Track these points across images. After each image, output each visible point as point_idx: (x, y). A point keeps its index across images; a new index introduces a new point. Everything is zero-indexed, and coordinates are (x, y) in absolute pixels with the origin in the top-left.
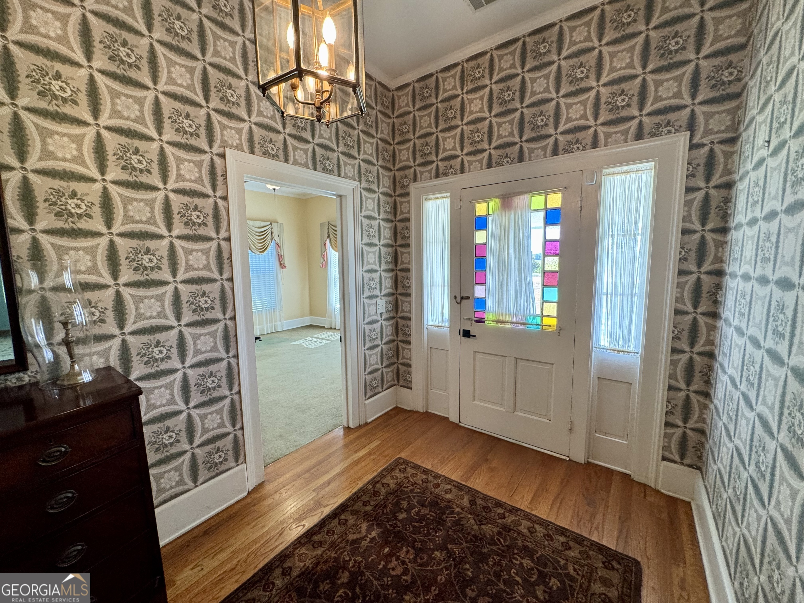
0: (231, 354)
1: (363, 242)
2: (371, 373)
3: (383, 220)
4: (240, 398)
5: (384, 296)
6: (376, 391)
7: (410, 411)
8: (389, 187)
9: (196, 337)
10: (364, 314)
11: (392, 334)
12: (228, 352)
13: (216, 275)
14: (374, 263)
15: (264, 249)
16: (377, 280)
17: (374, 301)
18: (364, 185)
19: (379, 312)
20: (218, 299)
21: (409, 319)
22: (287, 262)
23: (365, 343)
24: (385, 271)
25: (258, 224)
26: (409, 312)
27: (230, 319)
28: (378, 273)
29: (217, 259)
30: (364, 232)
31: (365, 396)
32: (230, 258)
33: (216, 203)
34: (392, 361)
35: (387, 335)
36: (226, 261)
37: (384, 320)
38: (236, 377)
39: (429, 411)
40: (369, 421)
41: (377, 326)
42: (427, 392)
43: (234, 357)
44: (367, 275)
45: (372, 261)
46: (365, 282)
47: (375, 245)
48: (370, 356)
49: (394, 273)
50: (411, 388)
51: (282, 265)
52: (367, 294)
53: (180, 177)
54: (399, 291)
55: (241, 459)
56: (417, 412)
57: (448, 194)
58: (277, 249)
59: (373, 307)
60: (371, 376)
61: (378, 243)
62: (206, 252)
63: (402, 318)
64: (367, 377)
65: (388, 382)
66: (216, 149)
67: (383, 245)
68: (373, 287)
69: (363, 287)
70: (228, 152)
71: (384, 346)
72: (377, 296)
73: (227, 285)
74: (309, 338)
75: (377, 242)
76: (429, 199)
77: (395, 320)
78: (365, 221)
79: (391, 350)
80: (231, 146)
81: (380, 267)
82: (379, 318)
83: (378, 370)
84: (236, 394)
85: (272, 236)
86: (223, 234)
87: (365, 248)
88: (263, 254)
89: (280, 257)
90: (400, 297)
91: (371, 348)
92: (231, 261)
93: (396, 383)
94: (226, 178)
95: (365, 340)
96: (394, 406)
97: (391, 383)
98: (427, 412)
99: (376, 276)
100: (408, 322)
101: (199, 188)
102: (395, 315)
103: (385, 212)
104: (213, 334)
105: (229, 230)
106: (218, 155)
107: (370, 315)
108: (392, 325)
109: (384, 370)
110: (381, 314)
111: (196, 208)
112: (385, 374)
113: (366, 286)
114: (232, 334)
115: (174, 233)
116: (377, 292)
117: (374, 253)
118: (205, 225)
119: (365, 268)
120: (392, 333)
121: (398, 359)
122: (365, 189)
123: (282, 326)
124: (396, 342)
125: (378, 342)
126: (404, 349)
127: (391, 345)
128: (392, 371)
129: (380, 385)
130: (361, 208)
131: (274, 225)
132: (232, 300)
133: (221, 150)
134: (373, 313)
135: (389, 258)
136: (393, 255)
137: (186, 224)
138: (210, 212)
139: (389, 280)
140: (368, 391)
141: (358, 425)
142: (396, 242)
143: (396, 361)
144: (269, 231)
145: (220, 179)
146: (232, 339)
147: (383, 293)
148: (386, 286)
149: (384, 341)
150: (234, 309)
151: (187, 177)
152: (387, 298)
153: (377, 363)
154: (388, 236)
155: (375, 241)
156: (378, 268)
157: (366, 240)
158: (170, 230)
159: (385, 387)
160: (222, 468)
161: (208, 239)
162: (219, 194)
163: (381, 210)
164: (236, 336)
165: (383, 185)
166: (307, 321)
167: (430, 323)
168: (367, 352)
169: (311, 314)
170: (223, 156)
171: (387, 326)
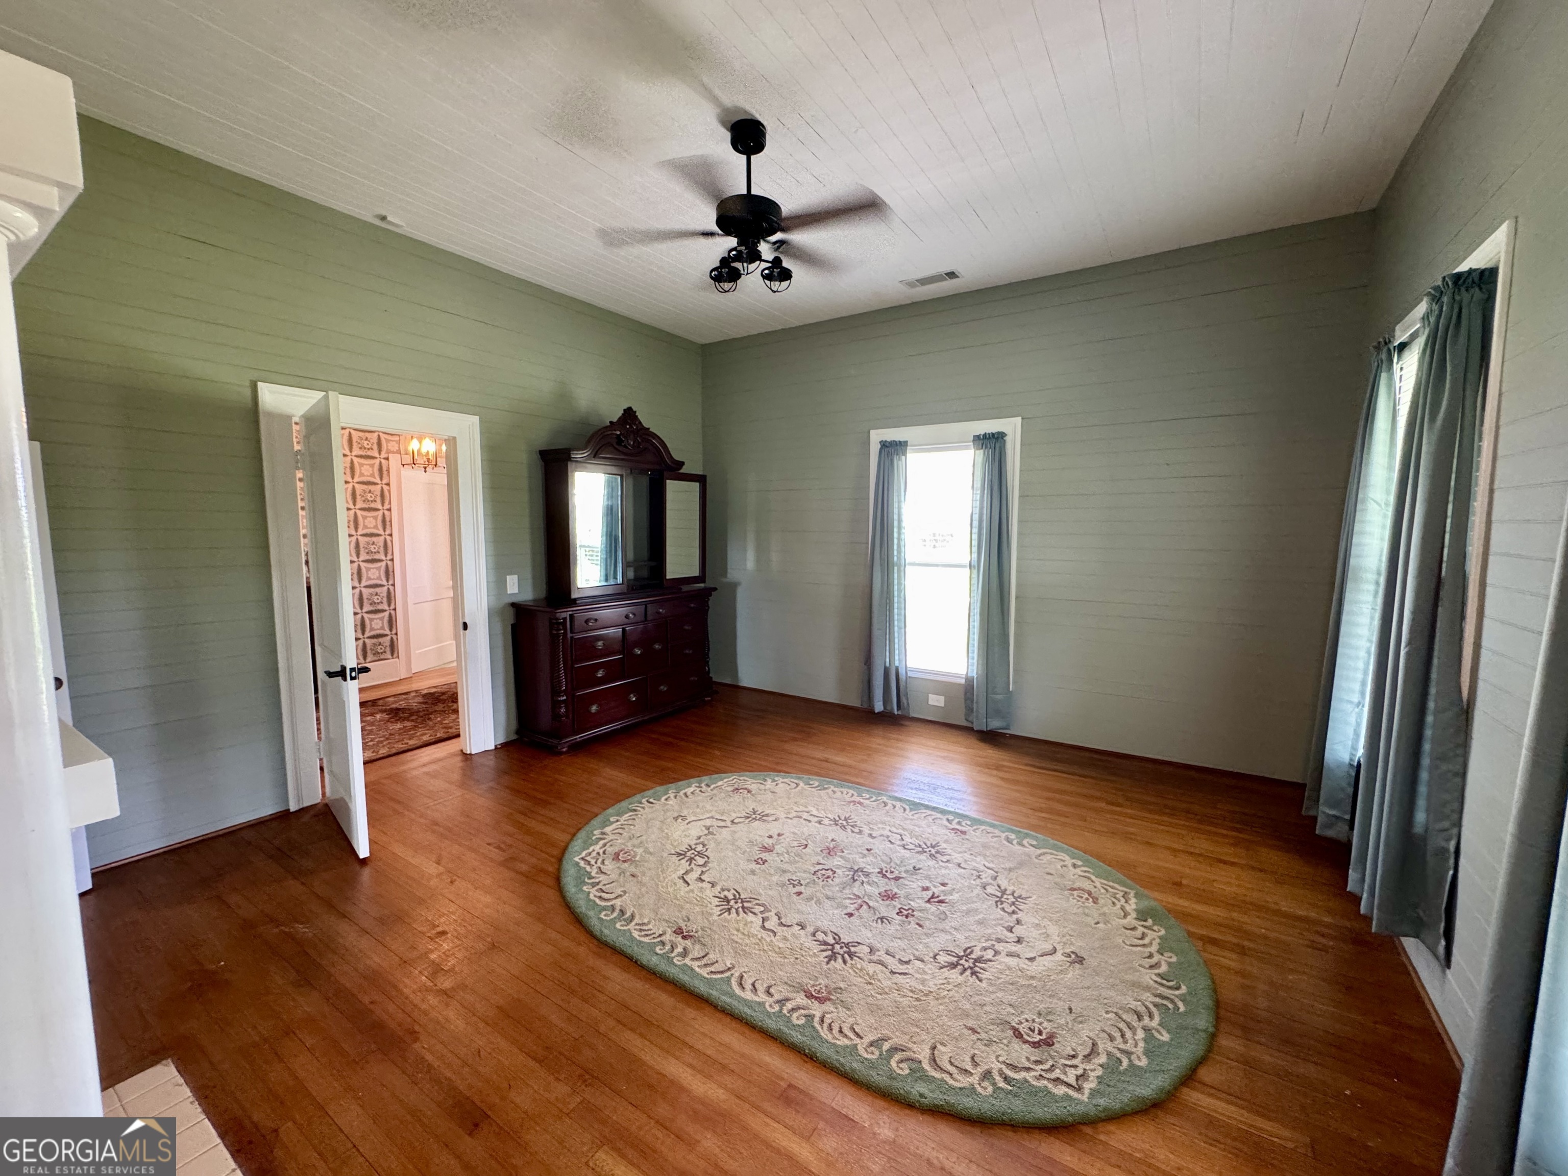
9: (368, 569)
12: (388, 581)
13: (381, 532)
32: (391, 521)
33: (382, 488)
36: (388, 523)
53: (362, 475)
55: (395, 655)
62: (375, 518)
66: (383, 455)
70: (391, 456)
73: (388, 538)
80: (393, 452)
86: (386, 506)
94: (389, 472)
101: (372, 480)
104: (379, 569)
105: (390, 503)
106: (384, 459)
111: (370, 492)
114: (391, 570)
115: (357, 507)
118: (375, 501)
133: (386, 456)
137: (364, 501)
138: (379, 493)
145: (385, 473)
146: (391, 574)
151: (366, 474)
158: (355, 505)
160: (382, 657)
161: (377, 510)
162: (385, 481)
170: (387, 459)
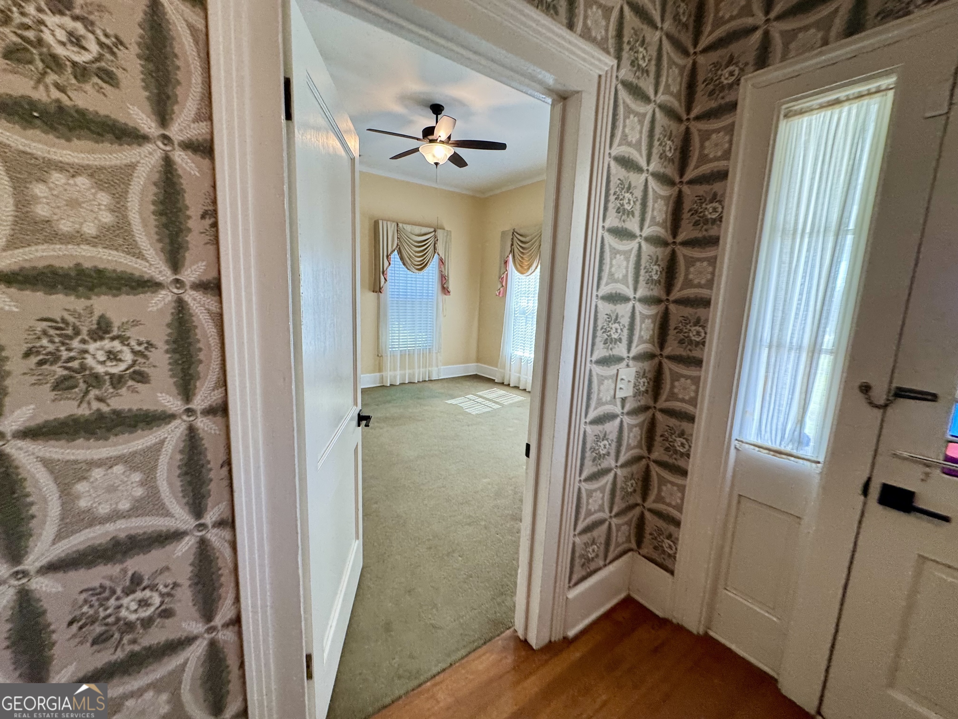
0: (210, 518)
1: (607, 224)
2: (588, 529)
3: (656, 175)
4: (240, 634)
5: (635, 358)
6: (593, 566)
7: (664, 622)
8: (677, 96)
10: (589, 398)
11: (639, 446)
14: (624, 281)
15: (422, 266)
16: (626, 321)
17: (611, 371)
18: (626, 73)
19: (620, 394)
20: (162, 346)
21: (691, 419)
22: (452, 286)
23: (582, 465)
24: (645, 301)
25: (417, 230)
26: (693, 402)
27: (210, 411)
28: (630, 305)
29: (160, 213)
30: (612, 198)
31: (569, 582)
34: (632, 501)
35: (629, 448)
37: (628, 414)
38: (226, 578)
39: (712, 633)
40: (571, 633)
41: (612, 427)
42: (714, 591)
43: (220, 524)
44: (605, 308)
45: (619, 275)
46: (600, 324)
47: (631, 236)
48: (590, 494)
49: (662, 307)
50: (672, 573)
51: (445, 290)
52: (600, 352)
54: (668, 351)
56: (679, 629)
57: (891, 80)
58: (440, 267)
59: (608, 384)
60: (586, 538)
61: (637, 231)
63: (669, 413)
64: (577, 540)
65: (618, 545)
67: (647, 239)
68: (615, 336)
69: (594, 337)
71: (619, 472)
72: (620, 360)
74: (470, 396)
75: (636, 229)
76: (801, 112)
77: (649, 414)
78: (618, 172)
79: (632, 477)
81: (635, 290)
82: (617, 409)
83: (601, 522)
84: (226, 625)
85: (435, 248)
87: (610, 240)
88: (421, 273)
89: (443, 279)
90: (668, 365)
91: (592, 478)
92: (215, 225)
93: (634, 545)
95: (583, 458)
96: (622, 596)
97: (626, 546)
98: (706, 634)
99: (624, 310)
100: (685, 425)
102: (651, 403)
103: (662, 156)
107: (600, 403)
108: (641, 425)
109: (614, 521)
110: (623, 400)
112: (614, 528)
113: (599, 333)
116: (621, 350)
117: (627, 254)
119: (605, 290)
120: (640, 442)
121: (644, 499)
122: (627, 85)
123: (438, 373)
124: (644, 462)
125: (610, 462)
126: (662, 481)
127: (634, 468)
128: (628, 523)
129: (601, 555)
130: (613, 136)
131: (440, 234)
132: (216, 354)
134: (607, 396)
135: (656, 272)
136: (663, 264)
139: (648, 322)
140: (577, 568)
141: (546, 640)
142: (675, 235)
143: (639, 501)
144: (432, 241)
147: (634, 351)
148: (641, 337)
149: (623, 459)
150: (223, 383)
152: (640, 364)
153: (601, 509)
154: (660, 217)
155: (633, 225)
156: (629, 292)
157: (613, 221)
159: (611, 556)
163: (655, 151)
164: (228, 463)
165: (667, 86)
166: (472, 369)
167: (752, 438)
168: (585, 486)
169: (478, 360)
171: (631, 427)
